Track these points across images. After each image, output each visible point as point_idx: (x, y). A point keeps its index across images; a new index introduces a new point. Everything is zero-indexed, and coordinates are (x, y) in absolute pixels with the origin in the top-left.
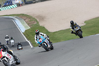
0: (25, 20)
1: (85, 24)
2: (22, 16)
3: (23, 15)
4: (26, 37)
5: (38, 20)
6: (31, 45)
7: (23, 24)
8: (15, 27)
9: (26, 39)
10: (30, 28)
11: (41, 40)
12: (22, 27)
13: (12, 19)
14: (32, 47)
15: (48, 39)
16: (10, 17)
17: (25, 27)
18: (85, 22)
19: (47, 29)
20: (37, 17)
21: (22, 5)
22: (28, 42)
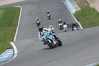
0: (75, 1)
5: (89, 2)
7: (73, 5)
8: (65, 8)
9: (76, 20)
10: (80, 9)
11: (44, 37)
12: (73, 8)
14: (82, 28)
15: (54, 34)
17: (75, 8)
19: (98, 11)
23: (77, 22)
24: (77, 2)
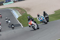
0: (18, 11)
1: (55, 13)
2: (16, 9)
3: (17, 7)
4: (19, 21)
5: (26, 11)
6: (22, 26)
7: (17, 13)
8: (12, 15)
9: (19, 22)
10: (21, 15)
11: (42, 19)
12: (17, 15)
13: (11, 10)
14: (23, 27)
16: (9, 9)
17: (18, 15)
18: (55, 12)
20: (26, 9)
21: (16, 1)
22: (21, 24)
23: (20, 23)
24: (19, 11)
